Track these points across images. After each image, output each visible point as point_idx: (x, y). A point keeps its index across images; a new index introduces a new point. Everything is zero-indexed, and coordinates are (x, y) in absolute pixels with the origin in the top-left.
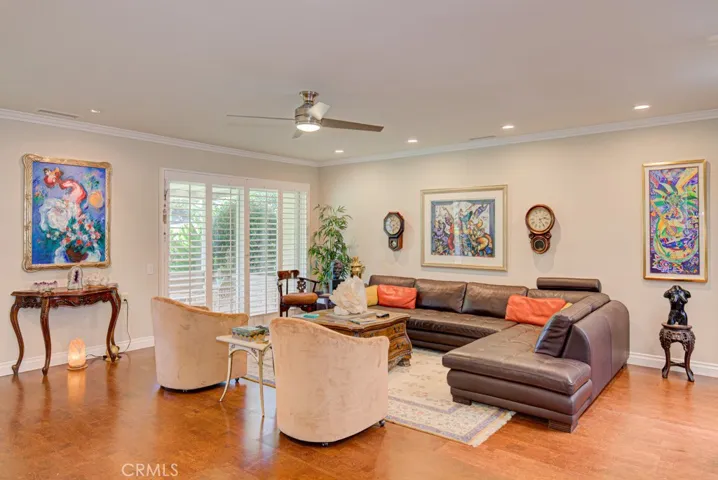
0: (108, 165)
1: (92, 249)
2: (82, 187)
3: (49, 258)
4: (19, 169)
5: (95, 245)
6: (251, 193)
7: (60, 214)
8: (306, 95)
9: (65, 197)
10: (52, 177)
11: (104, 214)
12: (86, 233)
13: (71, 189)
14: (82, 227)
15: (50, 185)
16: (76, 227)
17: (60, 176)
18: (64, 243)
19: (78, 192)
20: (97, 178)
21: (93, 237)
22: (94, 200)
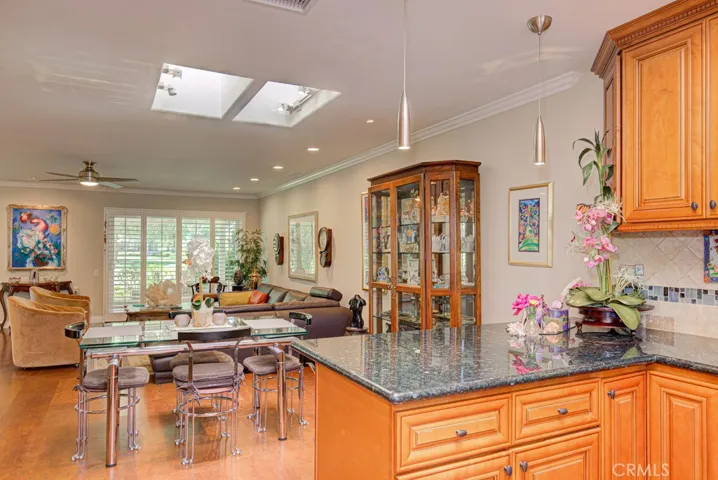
0: (64, 208)
1: (52, 259)
2: (45, 222)
3: (23, 264)
4: (5, 213)
5: (54, 257)
6: (183, 221)
7: (31, 238)
8: (87, 163)
9: (34, 228)
10: (25, 217)
11: (60, 238)
12: (47, 249)
13: (38, 224)
14: (45, 246)
15: (23, 222)
16: (41, 246)
17: (30, 216)
18: (33, 255)
19: (42, 225)
20: (56, 216)
21: (53, 252)
22: (53, 229)
